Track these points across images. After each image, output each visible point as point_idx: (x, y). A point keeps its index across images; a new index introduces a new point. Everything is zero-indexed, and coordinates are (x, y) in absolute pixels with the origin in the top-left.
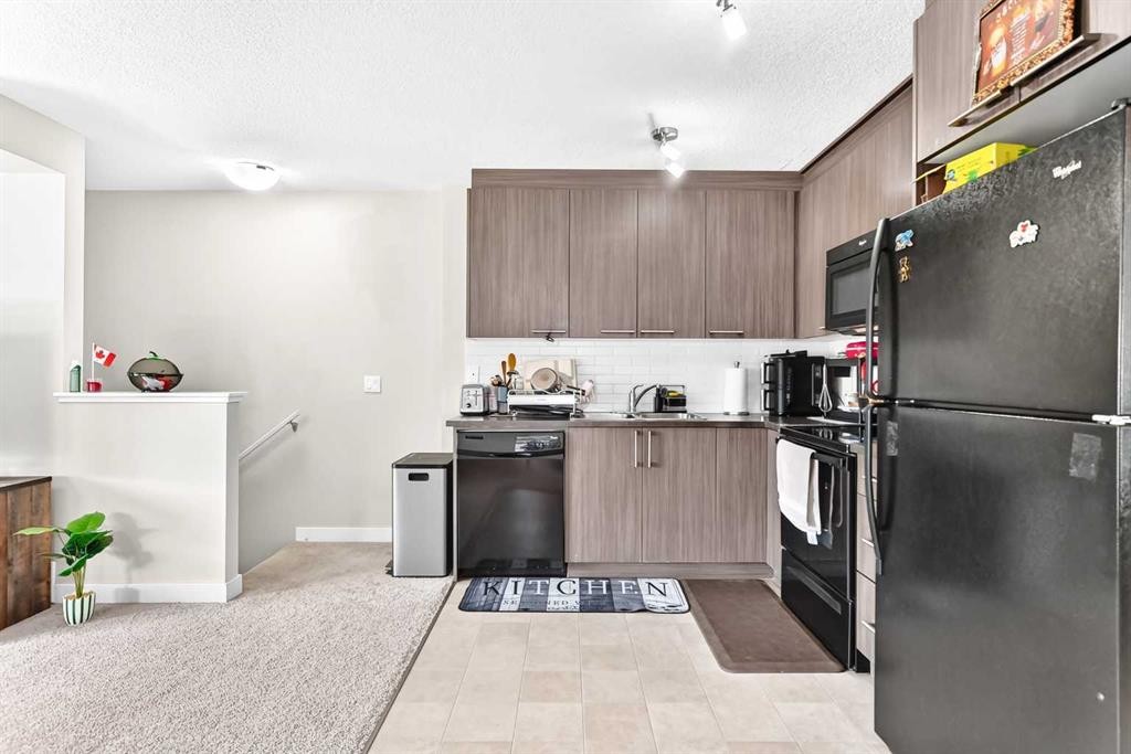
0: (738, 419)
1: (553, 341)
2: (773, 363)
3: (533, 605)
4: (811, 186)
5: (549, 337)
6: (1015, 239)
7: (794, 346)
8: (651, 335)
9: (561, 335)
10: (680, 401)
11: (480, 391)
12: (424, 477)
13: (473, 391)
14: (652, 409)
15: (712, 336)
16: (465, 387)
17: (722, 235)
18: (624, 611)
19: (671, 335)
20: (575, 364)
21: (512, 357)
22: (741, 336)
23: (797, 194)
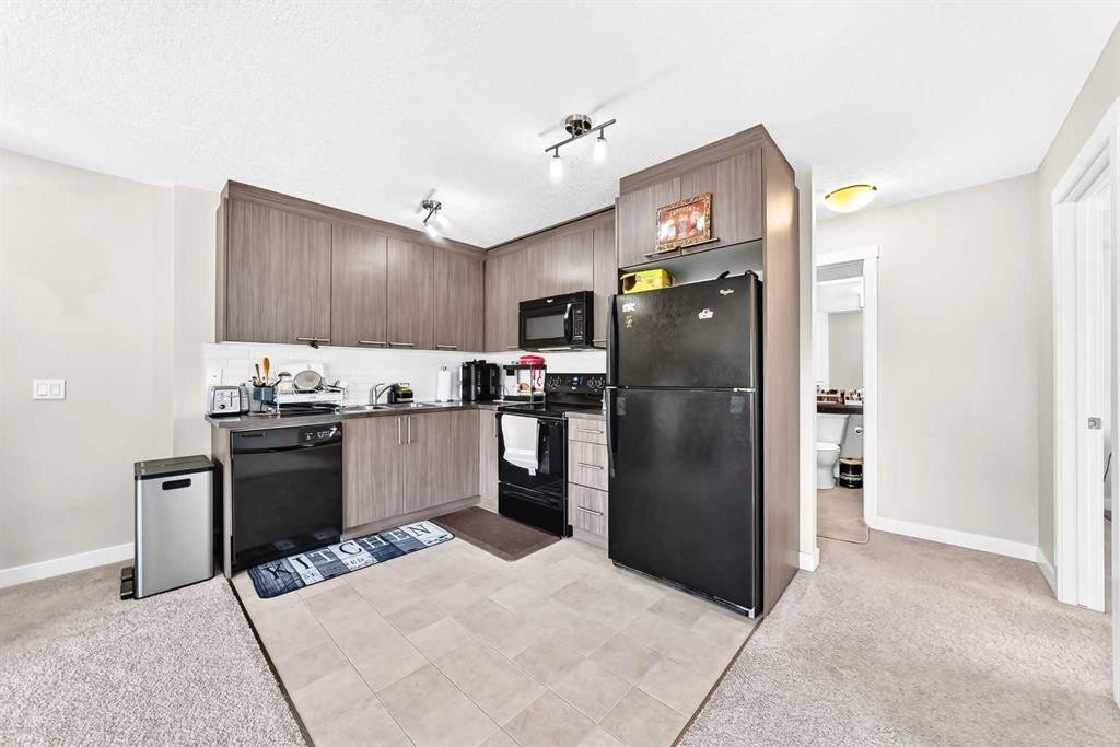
0: (448, 405)
1: (317, 347)
2: (467, 367)
3: (334, 572)
4: (496, 260)
5: (314, 344)
6: (702, 316)
7: (479, 357)
8: (397, 347)
9: (325, 343)
10: (409, 394)
11: (236, 393)
12: (187, 483)
13: (227, 393)
14: (386, 402)
15: (438, 348)
16: (217, 388)
17: (443, 282)
18: (412, 551)
19: (411, 347)
20: (326, 367)
21: (267, 362)
22: (454, 349)
23: (484, 263)
